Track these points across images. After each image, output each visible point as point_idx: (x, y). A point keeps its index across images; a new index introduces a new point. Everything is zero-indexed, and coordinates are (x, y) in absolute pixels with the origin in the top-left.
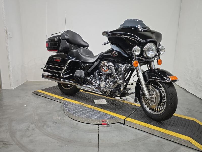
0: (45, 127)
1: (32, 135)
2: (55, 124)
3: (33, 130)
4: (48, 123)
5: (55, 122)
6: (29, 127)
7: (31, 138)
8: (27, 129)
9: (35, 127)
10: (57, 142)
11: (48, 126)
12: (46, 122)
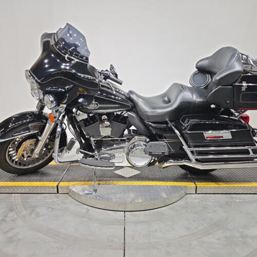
0: (33, 215)
1: (12, 229)
2: (51, 211)
3: (13, 220)
4: (38, 210)
5: (51, 208)
6: (6, 216)
7: (9, 235)
8: (2, 219)
9: (15, 217)
10: (55, 242)
11: (38, 215)
12: (34, 207)
